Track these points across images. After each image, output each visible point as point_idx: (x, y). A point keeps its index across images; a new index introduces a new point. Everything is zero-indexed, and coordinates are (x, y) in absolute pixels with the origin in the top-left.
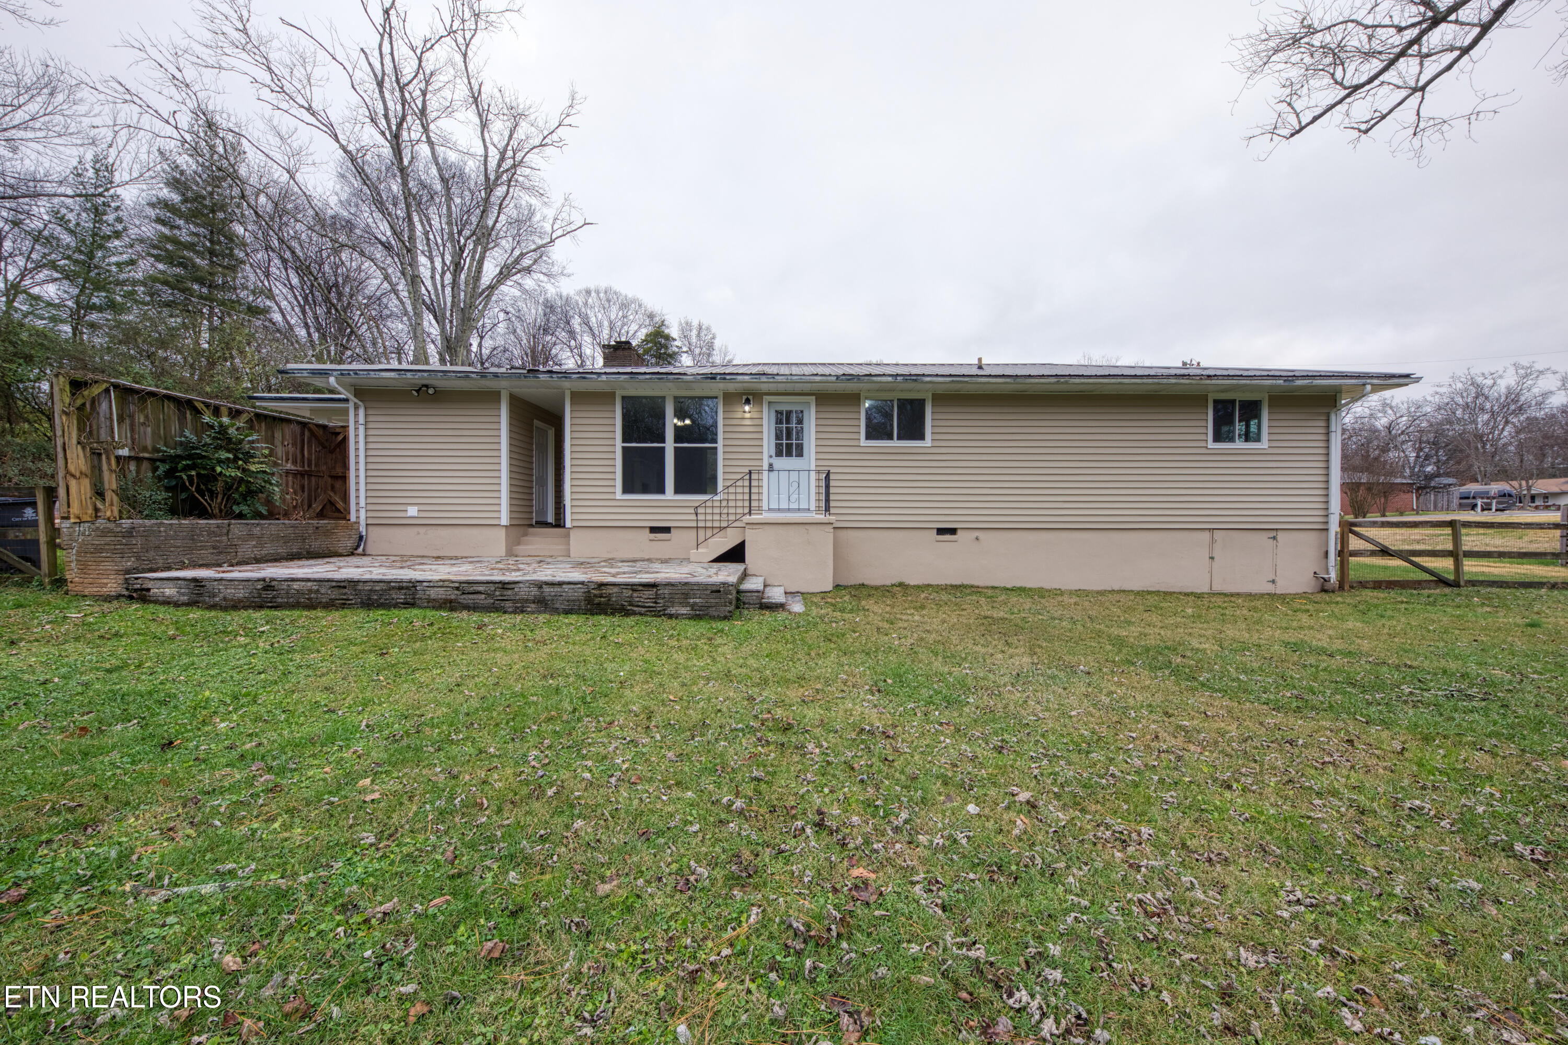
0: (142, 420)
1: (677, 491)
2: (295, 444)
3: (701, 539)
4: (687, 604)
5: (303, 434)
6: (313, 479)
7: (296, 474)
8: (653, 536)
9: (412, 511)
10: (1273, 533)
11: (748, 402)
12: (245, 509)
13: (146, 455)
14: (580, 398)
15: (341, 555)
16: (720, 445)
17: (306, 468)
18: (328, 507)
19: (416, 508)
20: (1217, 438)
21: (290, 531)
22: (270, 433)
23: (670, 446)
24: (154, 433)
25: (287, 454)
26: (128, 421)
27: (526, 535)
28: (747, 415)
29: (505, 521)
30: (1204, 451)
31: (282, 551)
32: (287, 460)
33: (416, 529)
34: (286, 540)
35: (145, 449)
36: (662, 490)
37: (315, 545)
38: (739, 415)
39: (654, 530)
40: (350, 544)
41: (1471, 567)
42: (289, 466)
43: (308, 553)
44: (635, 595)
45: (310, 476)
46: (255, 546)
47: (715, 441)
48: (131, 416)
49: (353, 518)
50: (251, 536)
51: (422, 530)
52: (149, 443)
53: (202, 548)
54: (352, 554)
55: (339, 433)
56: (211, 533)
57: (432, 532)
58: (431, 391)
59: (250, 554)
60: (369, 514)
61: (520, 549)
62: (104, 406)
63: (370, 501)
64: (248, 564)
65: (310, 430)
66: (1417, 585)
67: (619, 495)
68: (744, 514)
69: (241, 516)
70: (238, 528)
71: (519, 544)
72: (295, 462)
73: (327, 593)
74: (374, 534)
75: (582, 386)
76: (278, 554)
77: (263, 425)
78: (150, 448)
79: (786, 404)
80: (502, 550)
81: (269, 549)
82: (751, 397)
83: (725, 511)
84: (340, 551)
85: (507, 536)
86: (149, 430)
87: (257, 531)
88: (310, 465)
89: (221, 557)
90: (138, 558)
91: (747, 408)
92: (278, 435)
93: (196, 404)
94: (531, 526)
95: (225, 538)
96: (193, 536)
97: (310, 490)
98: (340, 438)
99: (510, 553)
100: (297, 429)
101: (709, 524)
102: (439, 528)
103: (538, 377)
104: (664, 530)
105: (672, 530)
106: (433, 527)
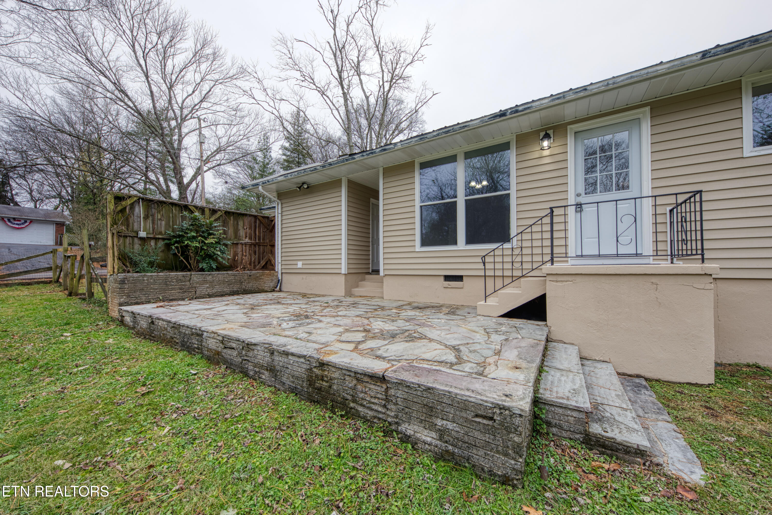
0: (159, 217)
2: (250, 228)
3: (490, 290)
4: (432, 427)
5: (255, 222)
6: (261, 247)
7: (251, 245)
8: (446, 283)
9: (300, 265)
11: (547, 136)
12: (204, 265)
13: (160, 236)
14: (391, 172)
15: (266, 292)
16: (513, 191)
17: (257, 241)
18: (269, 263)
19: (301, 263)
21: (232, 278)
22: (236, 222)
23: (461, 199)
24: (166, 225)
25: (246, 233)
26: (151, 218)
27: (364, 280)
28: (546, 153)
29: (344, 270)
31: (227, 290)
32: (246, 237)
33: (301, 276)
34: (229, 283)
35: (160, 233)
36: (454, 241)
37: (249, 286)
38: (536, 155)
39: (448, 278)
40: (272, 284)
42: (247, 240)
43: (244, 290)
44: (359, 387)
45: (259, 246)
46: (208, 288)
47: (508, 188)
48: (153, 215)
49: (277, 270)
50: (205, 282)
51: (304, 276)
52: (163, 230)
53: (173, 289)
54: (273, 291)
55: (271, 220)
56: (178, 280)
58: (305, 186)
59: (205, 292)
60: (283, 267)
61: (356, 291)
62: (137, 209)
63: (283, 259)
64: (204, 298)
65: (259, 220)
67: (418, 248)
68: (544, 263)
69: (202, 270)
70: (196, 277)
71: (357, 286)
72: (250, 238)
73: (170, 332)
74: (285, 277)
75: (389, 161)
76: (224, 292)
77: (232, 218)
78: (163, 232)
79: (602, 129)
80: (341, 291)
81: (217, 289)
82: (551, 132)
83: (519, 259)
84: (266, 289)
85: (346, 281)
86: (163, 223)
87: (209, 278)
88: (259, 239)
89: (186, 294)
90: (128, 296)
91: (546, 143)
92: (241, 223)
93: (190, 207)
94: (368, 273)
95: (188, 283)
96: (166, 282)
97: (259, 254)
98: (272, 223)
99: (349, 293)
100: (253, 219)
101: (499, 273)
102: (312, 275)
103: (354, 158)
104: (459, 278)
105: (464, 278)
106: (310, 275)
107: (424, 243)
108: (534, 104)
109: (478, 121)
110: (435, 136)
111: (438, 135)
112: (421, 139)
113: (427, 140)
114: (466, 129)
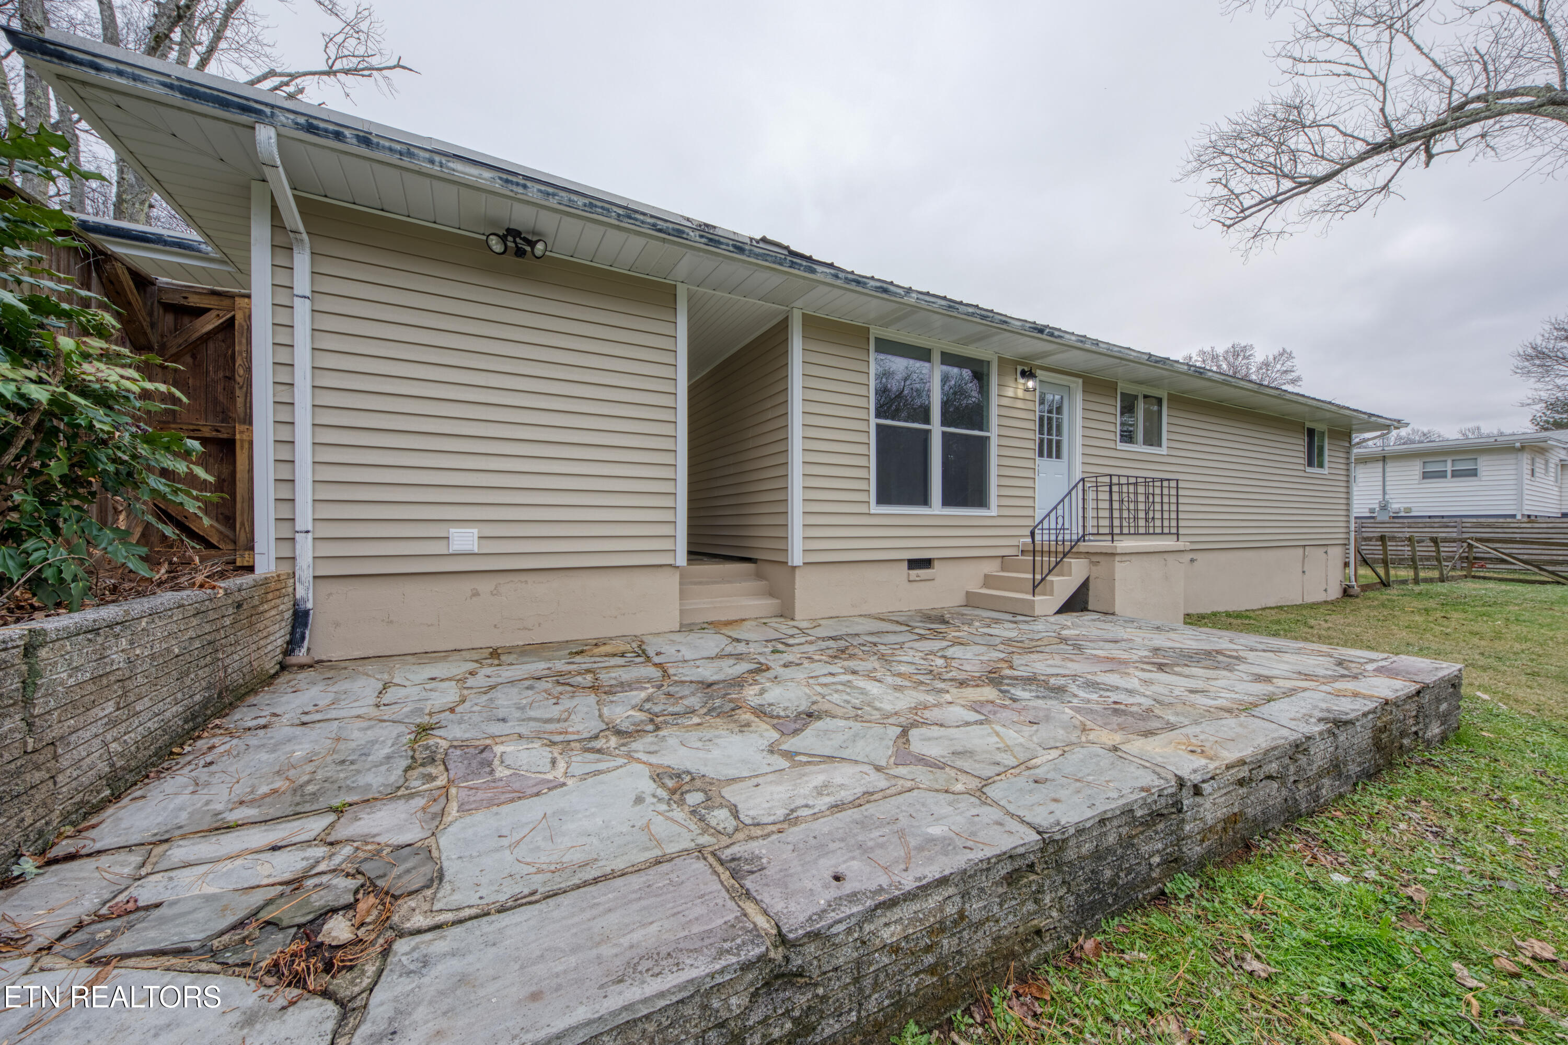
4: (1439, 716)
8: (914, 573)
9: (463, 539)
10: (1327, 546)
16: (993, 434)
19: (474, 531)
23: (936, 429)
29: (681, 556)
30: (1302, 474)
33: (466, 586)
38: (1013, 391)
39: (912, 563)
40: (281, 638)
47: (988, 428)
55: (200, 312)
60: (329, 549)
63: (327, 512)
91: (1030, 384)
98: (208, 324)
102: (531, 578)
103: (813, 271)
104: (926, 563)
105: (936, 563)
106: (510, 577)
107: (883, 499)
108: (1067, 336)
109: (1019, 323)
110: (968, 314)
111: (973, 314)
112: (950, 307)
113: (955, 314)
114: (1004, 327)
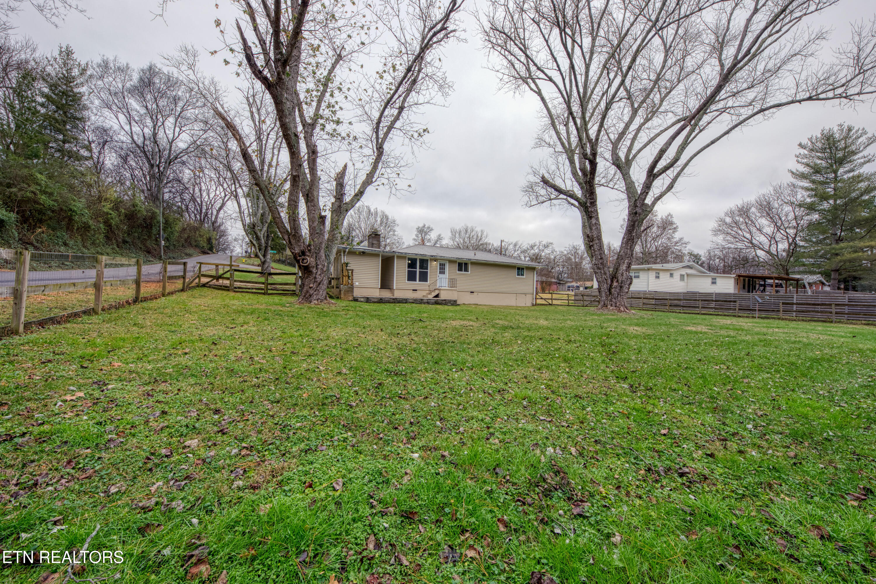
1: (420, 281)
8: (413, 292)
10: (526, 294)
11: (434, 261)
14: (398, 257)
16: (429, 271)
19: (358, 283)
20: (518, 275)
23: (418, 270)
28: (435, 264)
29: (380, 287)
30: (517, 277)
33: (357, 288)
36: (416, 281)
38: (433, 264)
39: (413, 290)
41: (555, 302)
47: (427, 269)
51: (359, 288)
57: (361, 289)
66: (546, 305)
67: (406, 282)
73: (392, 301)
75: (399, 255)
79: (443, 262)
80: (378, 294)
85: (379, 291)
102: (363, 288)
105: (418, 290)
